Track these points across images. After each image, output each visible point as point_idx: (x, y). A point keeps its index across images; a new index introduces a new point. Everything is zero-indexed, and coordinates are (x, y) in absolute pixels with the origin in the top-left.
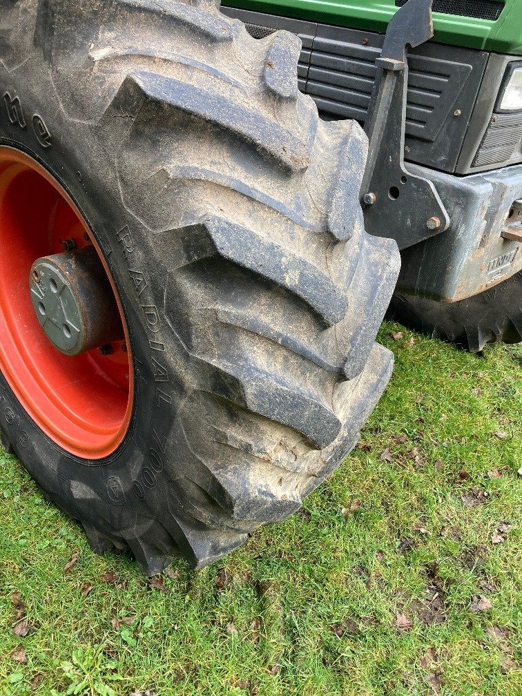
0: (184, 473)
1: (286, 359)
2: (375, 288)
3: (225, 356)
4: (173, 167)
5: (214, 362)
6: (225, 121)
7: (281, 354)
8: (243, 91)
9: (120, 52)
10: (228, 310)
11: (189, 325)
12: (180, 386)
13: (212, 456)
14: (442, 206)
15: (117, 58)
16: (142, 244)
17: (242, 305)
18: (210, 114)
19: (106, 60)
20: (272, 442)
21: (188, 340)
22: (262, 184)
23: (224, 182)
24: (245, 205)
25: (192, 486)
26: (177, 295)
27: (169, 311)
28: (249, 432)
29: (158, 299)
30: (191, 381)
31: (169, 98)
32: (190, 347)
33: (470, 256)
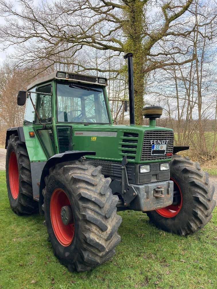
0: (81, 237)
1: (94, 213)
2: (112, 203)
4: (77, 186)
5: (83, 213)
6: (84, 180)
7: (93, 212)
8: (88, 175)
9: (72, 173)
10: (84, 205)
11: (80, 208)
13: (84, 231)
14: (135, 191)
15: (72, 174)
16: (74, 197)
17: (87, 204)
18: (82, 179)
19: (71, 174)
20: (94, 228)
22: (89, 187)
23: (84, 187)
24: (87, 190)
25: (82, 239)
26: (78, 204)
28: (89, 226)
29: (76, 206)
31: (77, 178)
32: (80, 212)
33: (145, 200)
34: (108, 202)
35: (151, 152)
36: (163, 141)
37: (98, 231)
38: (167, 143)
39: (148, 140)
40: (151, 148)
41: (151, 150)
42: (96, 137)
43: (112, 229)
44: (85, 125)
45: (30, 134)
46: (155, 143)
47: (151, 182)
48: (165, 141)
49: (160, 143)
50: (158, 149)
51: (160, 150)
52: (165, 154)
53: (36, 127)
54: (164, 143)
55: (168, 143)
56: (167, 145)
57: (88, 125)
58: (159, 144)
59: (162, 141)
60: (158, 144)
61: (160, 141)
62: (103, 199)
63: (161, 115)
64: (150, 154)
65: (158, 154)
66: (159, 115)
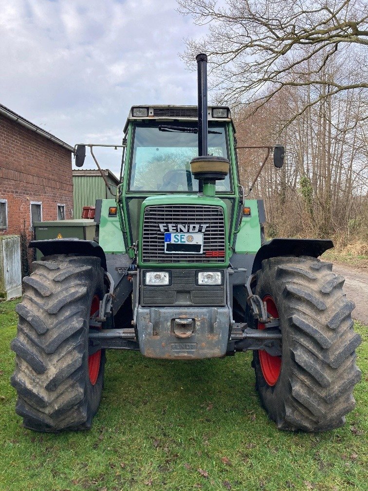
1: (28, 341)
7: (27, 339)
8: (49, 280)
14: (135, 317)
33: (148, 337)
34: (59, 328)
35: (164, 246)
36: (191, 226)
37: (31, 372)
38: (203, 230)
39: (155, 223)
40: (163, 238)
41: (163, 242)
43: (56, 374)
46: (171, 230)
47: (174, 305)
48: (197, 226)
49: (185, 230)
50: (181, 242)
51: (187, 243)
52: (201, 252)
54: (197, 230)
55: (206, 231)
56: (205, 235)
58: (181, 231)
59: (189, 227)
60: (179, 231)
61: (185, 227)
62: (50, 320)
64: (163, 250)
65: (183, 252)
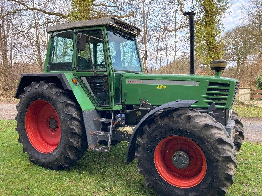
0: (221, 176)
3: (225, 154)
4: (213, 132)
11: (219, 151)
12: (219, 161)
13: (226, 171)
16: (210, 143)
17: (225, 147)
19: (199, 122)
21: (219, 153)
26: (217, 148)
27: (216, 151)
28: (230, 165)
29: (213, 149)
30: (221, 159)
31: (211, 125)
32: (220, 155)
42: (165, 86)
44: (135, 73)
45: (73, 81)
53: (78, 74)
57: (138, 73)
63: (226, 67)
66: (223, 68)
